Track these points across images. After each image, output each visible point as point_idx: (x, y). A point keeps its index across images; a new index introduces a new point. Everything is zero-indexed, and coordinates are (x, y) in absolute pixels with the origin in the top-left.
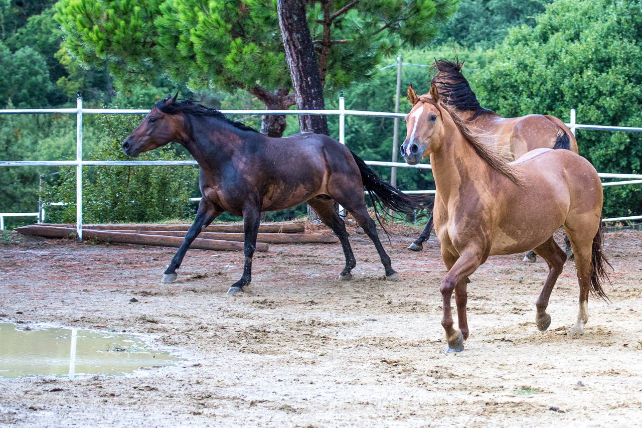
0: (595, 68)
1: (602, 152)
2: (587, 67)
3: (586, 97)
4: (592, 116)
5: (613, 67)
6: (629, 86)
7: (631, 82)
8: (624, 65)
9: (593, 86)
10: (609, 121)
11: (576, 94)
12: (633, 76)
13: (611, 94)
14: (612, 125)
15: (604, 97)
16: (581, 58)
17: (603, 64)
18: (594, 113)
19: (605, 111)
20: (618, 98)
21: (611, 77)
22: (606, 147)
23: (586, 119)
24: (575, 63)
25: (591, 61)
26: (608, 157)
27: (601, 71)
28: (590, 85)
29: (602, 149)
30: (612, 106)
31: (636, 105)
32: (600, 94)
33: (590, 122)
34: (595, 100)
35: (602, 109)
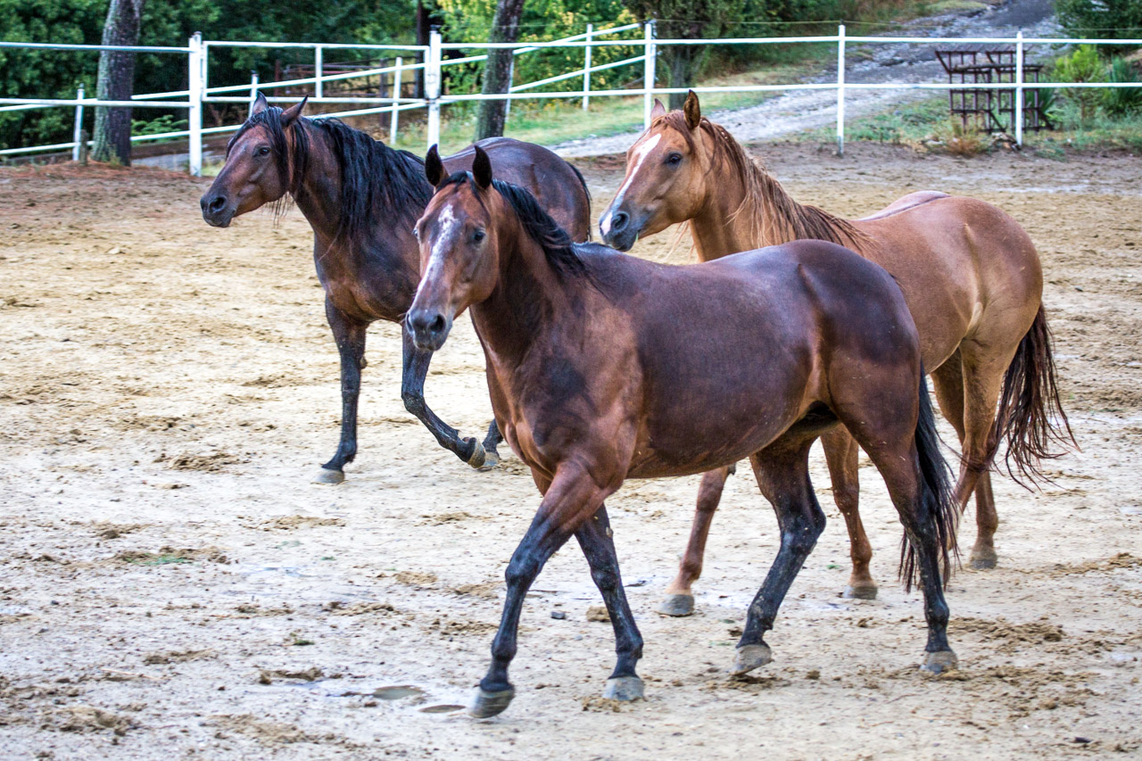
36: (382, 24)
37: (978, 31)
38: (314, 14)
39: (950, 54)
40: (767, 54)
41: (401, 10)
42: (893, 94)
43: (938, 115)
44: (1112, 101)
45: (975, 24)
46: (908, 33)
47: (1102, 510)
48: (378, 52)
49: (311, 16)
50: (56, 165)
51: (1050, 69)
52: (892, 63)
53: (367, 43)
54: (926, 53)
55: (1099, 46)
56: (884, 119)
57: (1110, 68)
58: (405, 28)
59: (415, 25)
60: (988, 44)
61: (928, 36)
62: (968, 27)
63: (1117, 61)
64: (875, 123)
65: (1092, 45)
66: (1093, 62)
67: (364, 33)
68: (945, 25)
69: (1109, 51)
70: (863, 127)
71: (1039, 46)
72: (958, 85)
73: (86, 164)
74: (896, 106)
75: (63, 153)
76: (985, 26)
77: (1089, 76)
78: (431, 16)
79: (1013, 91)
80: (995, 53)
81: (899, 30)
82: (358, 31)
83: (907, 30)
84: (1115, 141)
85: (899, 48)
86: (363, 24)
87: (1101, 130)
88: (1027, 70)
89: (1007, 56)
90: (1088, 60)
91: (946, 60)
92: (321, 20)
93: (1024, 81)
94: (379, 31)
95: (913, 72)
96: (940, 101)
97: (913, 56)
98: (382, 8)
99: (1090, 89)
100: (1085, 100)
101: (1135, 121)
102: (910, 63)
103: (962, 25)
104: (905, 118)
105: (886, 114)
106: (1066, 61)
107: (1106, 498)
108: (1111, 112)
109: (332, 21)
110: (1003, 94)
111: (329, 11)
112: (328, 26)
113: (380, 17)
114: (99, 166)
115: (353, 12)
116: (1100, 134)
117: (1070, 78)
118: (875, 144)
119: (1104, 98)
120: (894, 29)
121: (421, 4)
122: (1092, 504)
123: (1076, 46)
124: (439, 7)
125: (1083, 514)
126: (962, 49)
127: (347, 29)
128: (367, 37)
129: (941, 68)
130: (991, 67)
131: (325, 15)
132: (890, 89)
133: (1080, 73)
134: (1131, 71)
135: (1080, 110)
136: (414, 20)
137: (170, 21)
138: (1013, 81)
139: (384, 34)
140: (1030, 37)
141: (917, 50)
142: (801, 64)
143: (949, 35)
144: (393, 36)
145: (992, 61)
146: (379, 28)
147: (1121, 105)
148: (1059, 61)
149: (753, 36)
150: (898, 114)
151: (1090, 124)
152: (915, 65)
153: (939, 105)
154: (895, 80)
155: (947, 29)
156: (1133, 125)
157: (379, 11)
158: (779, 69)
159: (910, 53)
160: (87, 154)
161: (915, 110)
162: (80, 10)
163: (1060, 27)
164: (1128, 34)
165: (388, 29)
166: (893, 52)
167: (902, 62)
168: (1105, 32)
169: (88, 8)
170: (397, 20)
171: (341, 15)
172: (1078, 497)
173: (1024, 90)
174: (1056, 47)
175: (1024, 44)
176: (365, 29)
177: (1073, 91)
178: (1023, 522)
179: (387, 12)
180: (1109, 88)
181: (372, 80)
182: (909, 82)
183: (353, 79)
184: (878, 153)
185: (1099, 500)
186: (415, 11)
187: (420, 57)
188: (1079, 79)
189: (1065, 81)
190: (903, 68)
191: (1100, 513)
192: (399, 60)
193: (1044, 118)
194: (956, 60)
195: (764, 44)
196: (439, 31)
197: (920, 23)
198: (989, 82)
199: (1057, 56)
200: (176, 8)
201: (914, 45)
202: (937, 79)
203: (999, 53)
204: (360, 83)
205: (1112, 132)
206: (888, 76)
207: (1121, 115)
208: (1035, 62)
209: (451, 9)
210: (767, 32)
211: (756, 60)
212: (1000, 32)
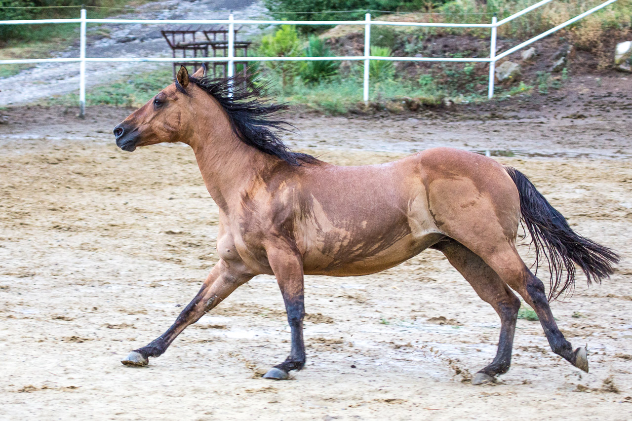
37: (198, 13)
39: (173, 33)
40: (22, 33)
42: (127, 66)
43: (165, 83)
44: (308, 72)
45: (196, 8)
46: (140, 16)
47: (291, 403)
51: (257, 45)
52: (127, 40)
54: (154, 32)
55: (298, 26)
56: (118, 86)
57: (307, 44)
60: (207, 25)
61: (156, 17)
62: (190, 10)
63: (312, 38)
64: (111, 90)
65: (292, 25)
66: (292, 40)
68: (170, 8)
69: (307, 31)
70: (102, 94)
71: (249, 26)
72: (180, 59)
74: (130, 76)
76: (204, 9)
77: (289, 51)
79: (225, 64)
80: (211, 32)
81: (133, 13)
83: (138, 12)
84: (310, 104)
85: (133, 28)
87: (299, 96)
88: (237, 46)
89: (222, 34)
90: (289, 37)
91: (170, 38)
93: (235, 55)
95: (143, 47)
96: (166, 72)
97: (144, 34)
99: (290, 62)
100: (286, 71)
101: (327, 88)
102: (142, 40)
103: (185, 9)
104: (137, 86)
105: (120, 82)
106: (271, 39)
107: (294, 394)
108: (307, 80)
110: (218, 66)
116: (298, 99)
117: (273, 53)
118: (111, 107)
119: (302, 69)
120: (128, 12)
122: (282, 399)
123: (279, 27)
125: (275, 407)
126: (185, 29)
129: (166, 44)
130: (208, 44)
132: (125, 62)
133: (282, 49)
134: (324, 47)
135: (281, 79)
138: (226, 55)
140: (241, 18)
141: (147, 29)
142: (51, 42)
143: (174, 17)
145: (208, 39)
147: (315, 75)
148: (264, 39)
149: (11, 18)
150: (131, 83)
151: (289, 90)
152: (146, 42)
153: (165, 75)
154: (129, 55)
155: (173, 12)
156: (326, 91)
158: (33, 45)
159: (141, 32)
161: (144, 80)
163: (266, 10)
164: (323, 16)
166: (127, 31)
167: (134, 39)
168: (304, 15)
172: (271, 394)
173: (235, 63)
174: (261, 27)
175: (235, 25)
177: (276, 64)
178: (226, 413)
180: (306, 61)
182: (140, 56)
184: (114, 114)
185: (289, 396)
188: (281, 54)
189: (269, 55)
190: (136, 44)
191: (289, 406)
193: (252, 86)
194: (178, 38)
195: (20, 25)
197: (149, 7)
198: (206, 56)
199: (264, 34)
201: (145, 26)
202: (163, 53)
203: (215, 32)
205: (307, 97)
206: (123, 51)
207: (316, 83)
208: (245, 40)
210: (22, 14)
211: (13, 38)
212: (216, 15)
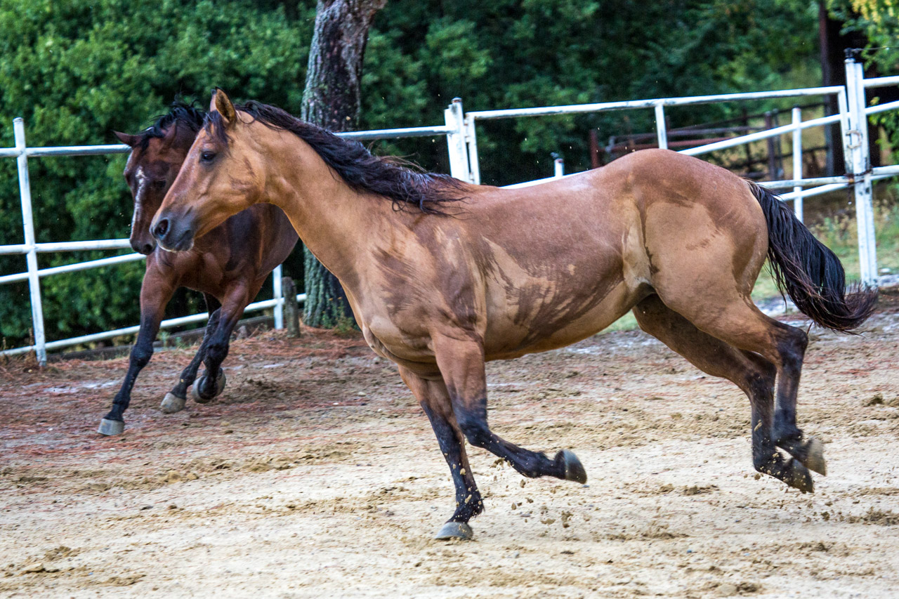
0: (60, 31)
1: (92, 198)
2: (44, 32)
3: (48, 92)
4: (65, 128)
5: (97, 26)
6: (133, 62)
7: (135, 52)
8: (119, 20)
9: (59, 67)
10: (100, 135)
11: (27, 87)
12: (139, 41)
13: (98, 81)
14: (107, 143)
15: (84, 88)
16: (29, 14)
17: (74, 22)
18: (67, 122)
19: (89, 117)
20: (113, 88)
21: (93, 46)
22: (100, 188)
23: (53, 136)
24: (18, 24)
25: (49, 17)
26: (105, 208)
27: (73, 36)
28: (54, 65)
29: (91, 192)
30: (104, 105)
31: (150, 99)
32: (76, 82)
33: (61, 141)
34: (66, 95)
35: (84, 113)
36: (760, 53)
38: (647, 48)
41: (790, 26)
48: (760, 102)
49: (642, 51)
50: (248, 340)
53: (741, 88)
58: (801, 55)
59: (817, 49)
67: (733, 71)
73: (298, 334)
75: (258, 318)
78: (844, 32)
82: (722, 69)
86: (730, 56)
92: (658, 56)
94: (757, 66)
98: (758, 26)
109: (676, 55)
111: (671, 38)
112: (670, 66)
113: (756, 42)
114: (319, 336)
115: (711, 38)
121: (824, 12)
124: (857, 16)
127: (704, 67)
128: (739, 78)
131: (663, 46)
136: (816, 41)
137: (406, 82)
139: (767, 68)
144: (783, 70)
146: (757, 60)
157: (754, 31)
160: (298, 316)
162: (257, 75)
165: (773, 61)
169: (270, 71)
170: (786, 44)
171: (691, 45)
176: (734, 65)
179: (767, 32)
181: (754, 151)
183: (723, 151)
186: (817, 26)
187: (831, 105)
192: (796, 113)
196: (858, 59)
200: (415, 59)
204: (734, 157)
209: (876, 17)
